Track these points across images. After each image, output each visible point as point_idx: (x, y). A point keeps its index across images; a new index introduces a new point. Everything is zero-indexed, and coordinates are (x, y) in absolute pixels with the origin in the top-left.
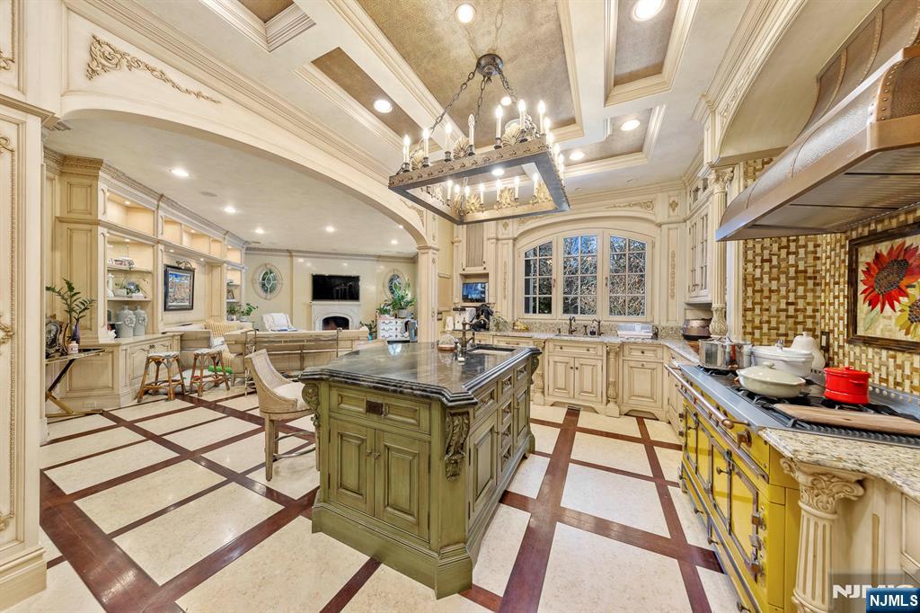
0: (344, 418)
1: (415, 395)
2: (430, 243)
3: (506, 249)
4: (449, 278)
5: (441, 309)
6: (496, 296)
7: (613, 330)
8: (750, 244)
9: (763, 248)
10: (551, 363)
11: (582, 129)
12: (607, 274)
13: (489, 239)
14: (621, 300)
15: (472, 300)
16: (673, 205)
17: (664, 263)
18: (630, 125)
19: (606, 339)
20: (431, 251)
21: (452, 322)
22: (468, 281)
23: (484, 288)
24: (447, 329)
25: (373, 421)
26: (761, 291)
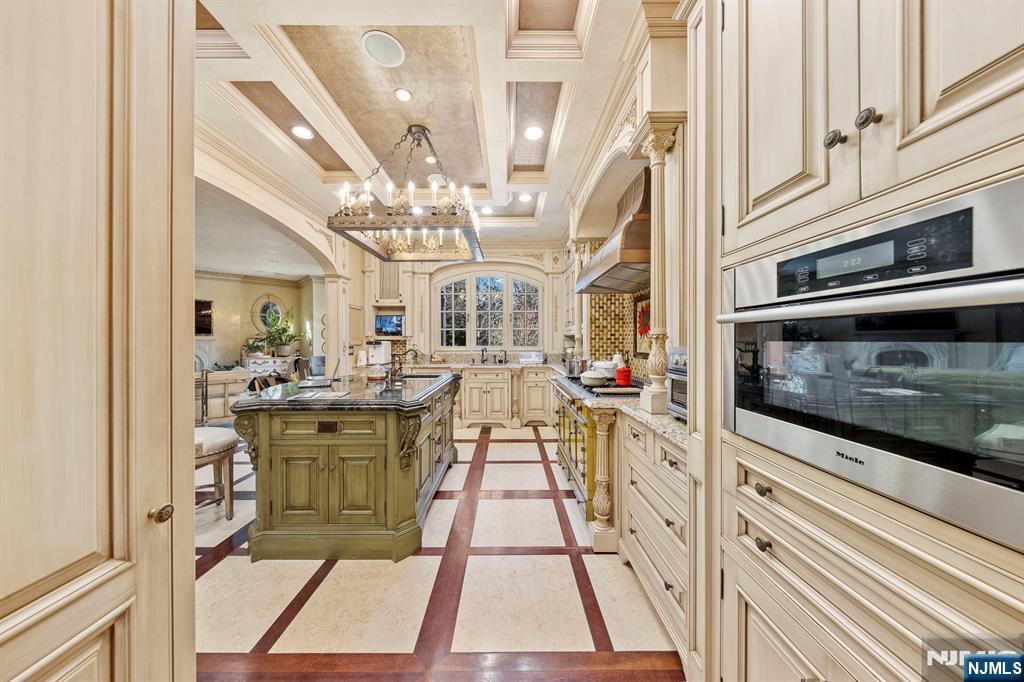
0: (290, 443)
1: (372, 409)
2: (340, 271)
3: (423, 283)
4: (361, 309)
5: (352, 343)
6: (413, 330)
7: (516, 358)
8: (593, 296)
9: (600, 299)
10: (468, 389)
11: (491, 194)
12: (511, 311)
13: (405, 272)
14: (522, 334)
15: (386, 334)
16: (556, 260)
17: (550, 305)
18: (525, 198)
19: (510, 365)
20: (342, 280)
21: (365, 357)
22: (382, 313)
23: (401, 320)
24: (359, 364)
25: (328, 439)
26: (599, 327)
